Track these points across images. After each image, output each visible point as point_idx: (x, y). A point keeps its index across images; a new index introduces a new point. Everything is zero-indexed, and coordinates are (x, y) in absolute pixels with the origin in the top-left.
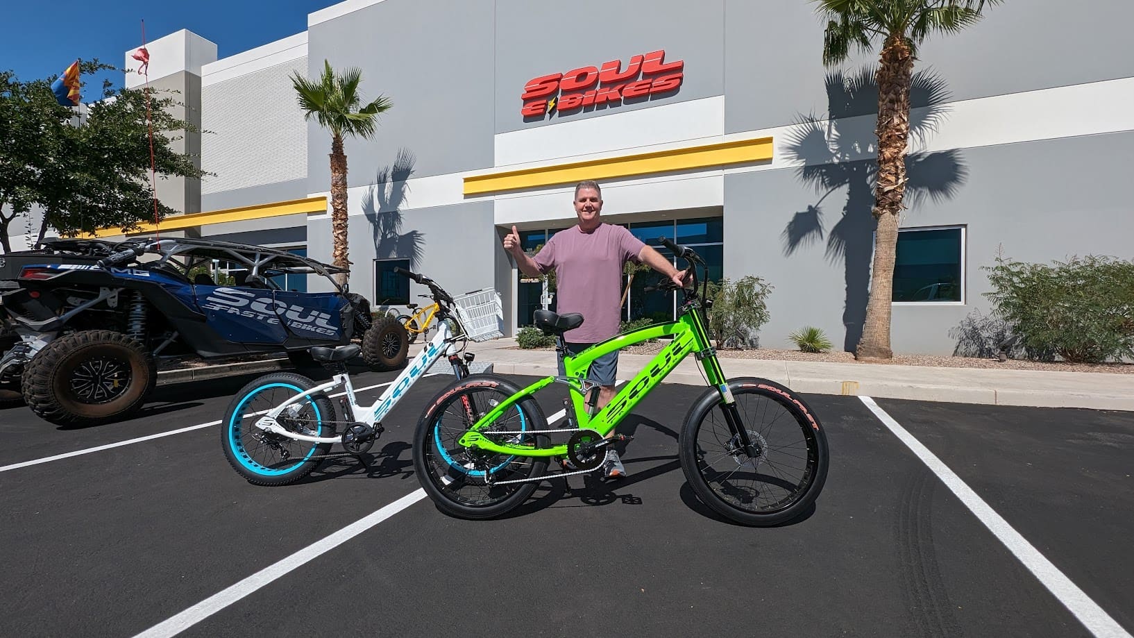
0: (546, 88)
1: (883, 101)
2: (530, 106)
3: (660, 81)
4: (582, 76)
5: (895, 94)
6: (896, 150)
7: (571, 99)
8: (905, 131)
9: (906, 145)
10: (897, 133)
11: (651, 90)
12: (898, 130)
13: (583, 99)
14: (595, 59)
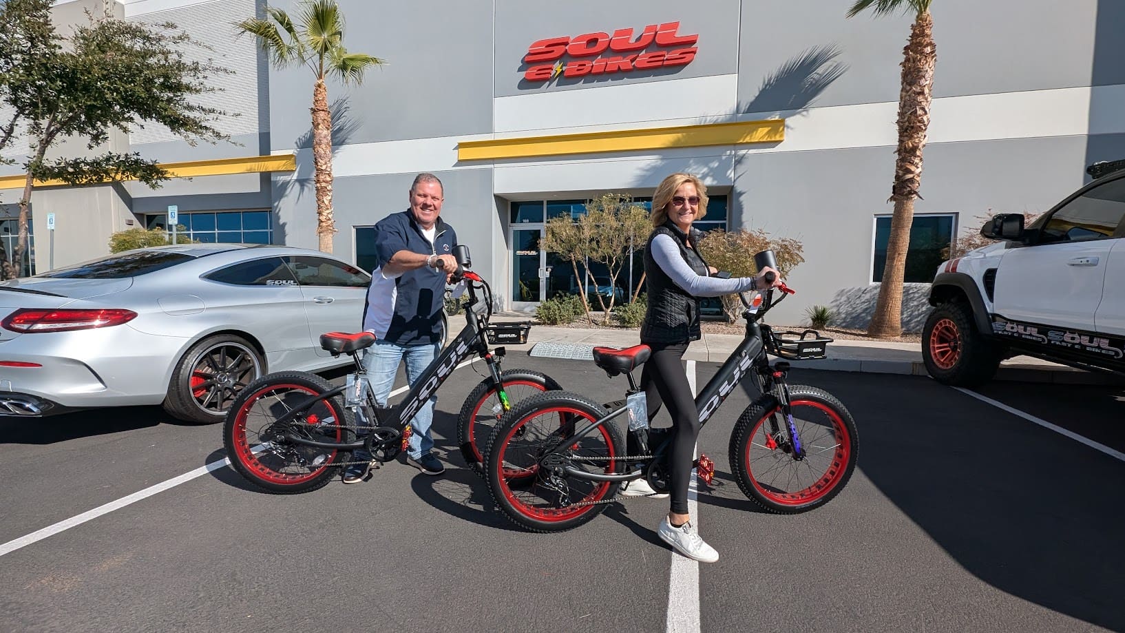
0: (553, 51)
1: (907, 92)
2: (533, 70)
3: (675, 54)
4: (593, 41)
5: (920, 86)
6: (917, 141)
7: (580, 65)
8: (926, 123)
9: (925, 136)
10: (919, 124)
11: (665, 63)
12: (919, 122)
13: (593, 66)
14: (607, 26)
